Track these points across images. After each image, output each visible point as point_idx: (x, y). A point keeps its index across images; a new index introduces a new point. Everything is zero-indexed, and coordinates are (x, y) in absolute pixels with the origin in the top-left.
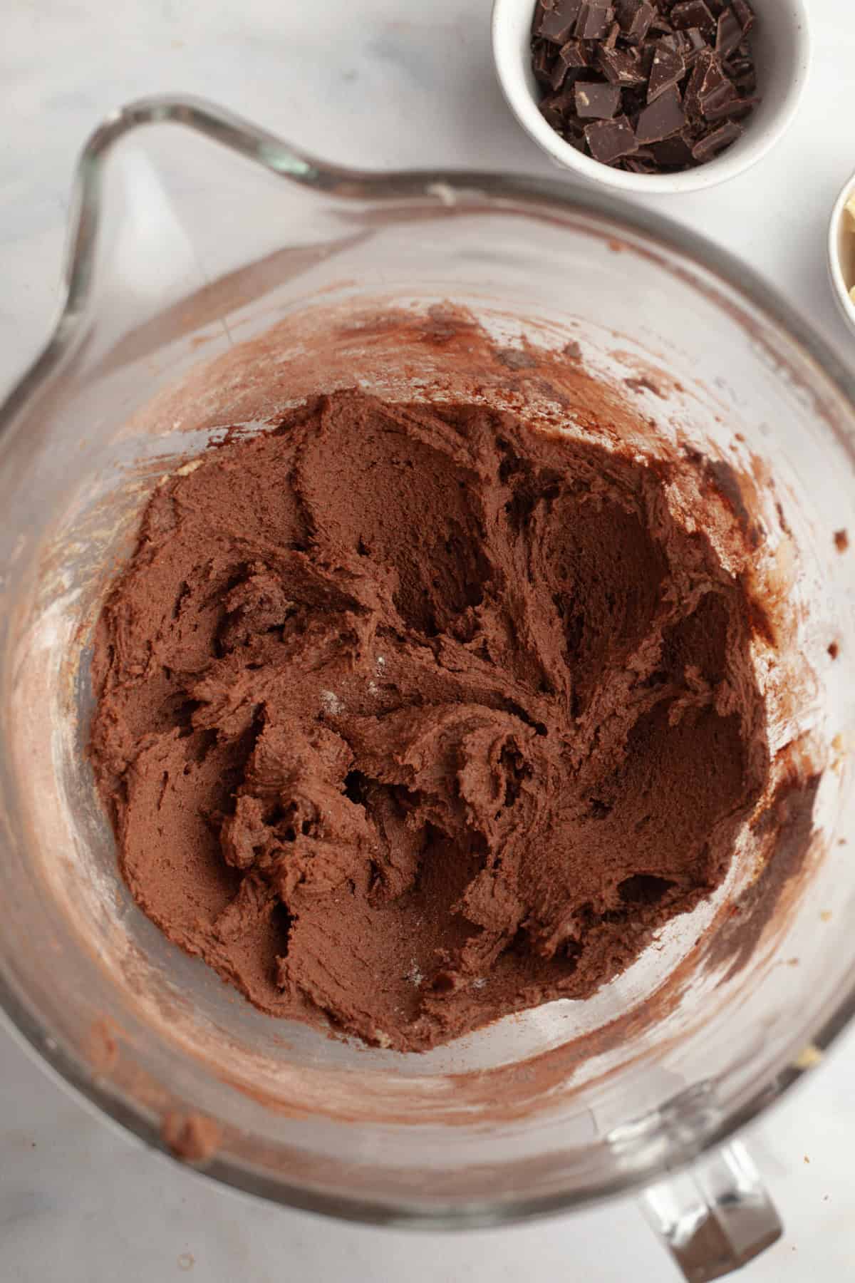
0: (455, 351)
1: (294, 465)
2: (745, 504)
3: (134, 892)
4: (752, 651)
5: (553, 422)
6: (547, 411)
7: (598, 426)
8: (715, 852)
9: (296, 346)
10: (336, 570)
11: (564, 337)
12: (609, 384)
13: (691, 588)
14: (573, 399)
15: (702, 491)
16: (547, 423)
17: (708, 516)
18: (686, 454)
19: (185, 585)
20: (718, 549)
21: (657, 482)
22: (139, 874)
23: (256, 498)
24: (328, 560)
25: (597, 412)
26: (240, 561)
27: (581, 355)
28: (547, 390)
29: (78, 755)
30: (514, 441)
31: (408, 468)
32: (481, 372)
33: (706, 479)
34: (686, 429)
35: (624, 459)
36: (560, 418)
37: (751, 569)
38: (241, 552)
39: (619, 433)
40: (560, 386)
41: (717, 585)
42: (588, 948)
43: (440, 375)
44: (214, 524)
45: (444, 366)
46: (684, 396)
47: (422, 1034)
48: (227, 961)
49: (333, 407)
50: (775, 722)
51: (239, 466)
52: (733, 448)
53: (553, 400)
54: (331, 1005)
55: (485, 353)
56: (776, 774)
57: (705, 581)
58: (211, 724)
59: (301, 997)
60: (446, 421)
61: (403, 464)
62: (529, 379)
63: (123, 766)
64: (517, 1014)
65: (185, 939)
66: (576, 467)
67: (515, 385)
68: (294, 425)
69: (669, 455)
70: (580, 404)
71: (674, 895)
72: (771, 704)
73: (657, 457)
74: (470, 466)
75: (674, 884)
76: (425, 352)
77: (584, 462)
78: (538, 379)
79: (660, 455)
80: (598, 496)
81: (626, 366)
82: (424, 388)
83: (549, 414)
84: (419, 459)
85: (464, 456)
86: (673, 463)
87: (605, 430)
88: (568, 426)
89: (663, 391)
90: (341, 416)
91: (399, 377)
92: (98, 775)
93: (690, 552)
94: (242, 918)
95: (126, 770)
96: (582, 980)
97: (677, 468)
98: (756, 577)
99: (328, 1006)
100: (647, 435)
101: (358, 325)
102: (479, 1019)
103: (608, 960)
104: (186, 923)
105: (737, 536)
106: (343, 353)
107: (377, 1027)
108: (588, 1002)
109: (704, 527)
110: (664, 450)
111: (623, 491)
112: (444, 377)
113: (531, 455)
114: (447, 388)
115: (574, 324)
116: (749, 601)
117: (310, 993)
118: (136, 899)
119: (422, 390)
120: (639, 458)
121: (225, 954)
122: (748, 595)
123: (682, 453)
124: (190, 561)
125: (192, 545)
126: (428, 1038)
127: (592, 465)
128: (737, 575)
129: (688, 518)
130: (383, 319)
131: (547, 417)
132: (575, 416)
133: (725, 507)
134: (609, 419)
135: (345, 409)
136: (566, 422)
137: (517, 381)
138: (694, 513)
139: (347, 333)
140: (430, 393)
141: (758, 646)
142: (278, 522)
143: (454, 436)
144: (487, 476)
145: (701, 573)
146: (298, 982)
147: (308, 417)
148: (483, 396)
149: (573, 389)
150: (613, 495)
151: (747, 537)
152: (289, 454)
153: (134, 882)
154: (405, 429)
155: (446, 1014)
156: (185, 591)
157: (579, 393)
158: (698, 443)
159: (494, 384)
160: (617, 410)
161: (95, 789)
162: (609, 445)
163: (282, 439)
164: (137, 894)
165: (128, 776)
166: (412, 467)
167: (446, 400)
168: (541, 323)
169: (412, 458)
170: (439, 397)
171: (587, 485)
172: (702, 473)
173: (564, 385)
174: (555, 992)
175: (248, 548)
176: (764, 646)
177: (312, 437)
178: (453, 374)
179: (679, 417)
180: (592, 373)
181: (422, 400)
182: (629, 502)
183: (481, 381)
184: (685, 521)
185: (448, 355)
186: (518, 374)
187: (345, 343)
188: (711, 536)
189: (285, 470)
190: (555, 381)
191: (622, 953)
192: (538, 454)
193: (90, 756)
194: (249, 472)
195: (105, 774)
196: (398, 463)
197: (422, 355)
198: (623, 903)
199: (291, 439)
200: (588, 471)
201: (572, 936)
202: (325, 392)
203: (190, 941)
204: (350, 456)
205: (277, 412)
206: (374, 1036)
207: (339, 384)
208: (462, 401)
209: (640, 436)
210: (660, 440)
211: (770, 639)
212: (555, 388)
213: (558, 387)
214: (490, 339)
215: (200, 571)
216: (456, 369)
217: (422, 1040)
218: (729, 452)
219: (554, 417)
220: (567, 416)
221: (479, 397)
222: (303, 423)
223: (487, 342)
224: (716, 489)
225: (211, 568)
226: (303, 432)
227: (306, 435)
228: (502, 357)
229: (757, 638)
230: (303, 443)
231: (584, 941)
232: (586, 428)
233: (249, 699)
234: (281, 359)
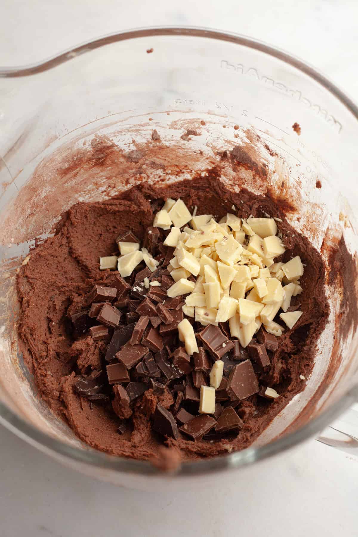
0: (110, 165)
1: (69, 246)
2: (253, 160)
3: (89, 443)
4: (288, 221)
5: (163, 180)
6: (158, 177)
7: (181, 171)
8: (320, 299)
9: (46, 187)
10: (107, 278)
11: (149, 130)
12: (177, 144)
13: (251, 209)
14: (166, 163)
15: (234, 170)
16: (160, 182)
17: (242, 179)
18: (220, 157)
19: (48, 318)
20: (253, 191)
21: (215, 179)
22: (87, 434)
23: (60, 268)
24: (101, 276)
25: (177, 164)
26: (66, 297)
27: (159, 136)
28: (154, 165)
29: (36, 397)
30: (151, 193)
31: (115, 230)
32: (125, 171)
33: (233, 162)
34: (215, 144)
35: (198, 179)
36: (164, 177)
37: (269, 187)
38: (64, 293)
39: (190, 168)
40: (158, 160)
41: (260, 202)
42: (292, 369)
43: (109, 181)
44: (47, 281)
45: (108, 176)
46: (207, 126)
47: (243, 439)
48: (144, 452)
49: (73, 211)
50: (313, 240)
51: (46, 253)
52: (236, 136)
53: (158, 169)
54: (199, 448)
55: (122, 160)
56: (325, 258)
57: (255, 203)
58: (86, 363)
59: (184, 453)
60: (121, 199)
61: (112, 229)
62: (144, 164)
63: (58, 394)
64: (279, 414)
65: (121, 452)
66: (181, 191)
67: (140, 171)
68: (61, 229)
69: (214, 163)
70: (169, 164)
71: (314, 327)
72: (307, 234)
73: (210, 168)
74: (139, 210)
75: (311, 324)
76: (99, 171)
77: (183, 187)
78: (148, 162)
79: (211, 166)
80: (195, 197)
81: (179, 129)
82: (105, 191)
83: (160, 177)
84: (118, 223)
85: (134, 207)
86: (217, 166)
87: (184, 171)
88: (169, 179)
89: (198, 131)
90: (78, 214)
91: (93, 190)
92: (49, 404)
93: (243, 196)
94: (141, 434)
95: (60, 395)
96: (297, 383)
97: (220, 167)
98: (273, 189)
99: (198, 450)
100: (201, 160)
101: (67, 165)
102: (264, 424)
103: (303, 367)
104: (118, 445)
105: (257, 178)
106: (66, 185)
107: (223, 444)
108: (305, 391)
109: (243, 186)
110: (211, 162)
111: (204, 190)
112: (111, 181)
113: (161, 194)
114: (114, 187)
115: (150, 120)
116: (276, 202)
117: (187, 448)
118: (92, 444)
119: (105, 193)
120: (203, 175)
121: (142, 450)
122: (274, 199)
123: (218, 158)
124: (46, 303)
125: (43, 296)
126: (247, 439)
127: (186, 187)
128: (266, 195)
129: (234, 188)
130: (75, 158)
131: (159, 179)
132: (170, 171)
133: (246, 169)
134: (183, 164)
135: (78, 210)
136: (167, 178)
137: (140, 168)
138: (236, 183)
139: (64, 172)
140: (109, 193)
141: (290, 217)
142: (73, 276)
143: (127, 203)
144: (148, 210)
145: (251, 201)
146: (179, 446)
147: (65, 222)
148: (130, 184)
149: (163, 158)
150: (201, 193)
151: (261, 175)
152: (64, 241)
153: (87, 438)
154: (106, 209)
155: (249, 425)
156: (49, 320)
157: (167, 159)
158: (222, 147)
159: (132, 175)
160: (185, 156)
161: (51, 410)
162: (189, 177)
163: (59, 236)
164: (91, 443)
165: (62, 396)
166: (116, 228)
167: (116, 193)
168: (137, 128)
169: (114, 224)
170: (114, 193)
171: (189, 196)
172: (230, 161)
173: (159, 158)
174: (289, 393)
175: (67, 289)
176: (292, 215)
177: (70, 229)
178: (114, 178)
179: (210, 139)
180: (167, 144)
181: (107, 198)
182: (208, 192)
183: (126, 176)
184: (234, 189)
185: (108, 168)
186: (139, 164)
187: (64, 179)
188: (247, 188)
189: (66, 250)
190: (155, 158)
191: (306, 362)
192: (163, 193)
193: (41, 397)
194: (52, 256)
195: (52, 401)
196: (110, 229)
197: (98, 174)
198: (296, 347)
199: (62, 234)
200: (186, 191)
201: (282, 368)
202: (67, 210)
203: (124, 451)
204: (90, 235)
205: (51, 226)
206: (224, 448)
207: (71, 203)
208: (123, 191)
209: (199, 163)
210: (207, 158)
211: (292, 209)
212: (157, 162)
213: (158, 161)
214: (121, 150)
215: (51, 309)
216: (114, 175)
217: (245, 442)
218: (235, 140)
219: (162, 178)
220: (167, 174)
221: (129, 185)
222: (64, 225)
223: (121, 153)
224: (239, 164)
225: (55, 305)
226: (66, 228)
227: (68, 229)
228: (129, 158)
229: (287, 214)
230: (68, 233)
231: (289, 367)
232: (177, 175)
233: (97, 345)
234: (43, 195)
